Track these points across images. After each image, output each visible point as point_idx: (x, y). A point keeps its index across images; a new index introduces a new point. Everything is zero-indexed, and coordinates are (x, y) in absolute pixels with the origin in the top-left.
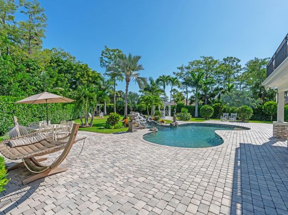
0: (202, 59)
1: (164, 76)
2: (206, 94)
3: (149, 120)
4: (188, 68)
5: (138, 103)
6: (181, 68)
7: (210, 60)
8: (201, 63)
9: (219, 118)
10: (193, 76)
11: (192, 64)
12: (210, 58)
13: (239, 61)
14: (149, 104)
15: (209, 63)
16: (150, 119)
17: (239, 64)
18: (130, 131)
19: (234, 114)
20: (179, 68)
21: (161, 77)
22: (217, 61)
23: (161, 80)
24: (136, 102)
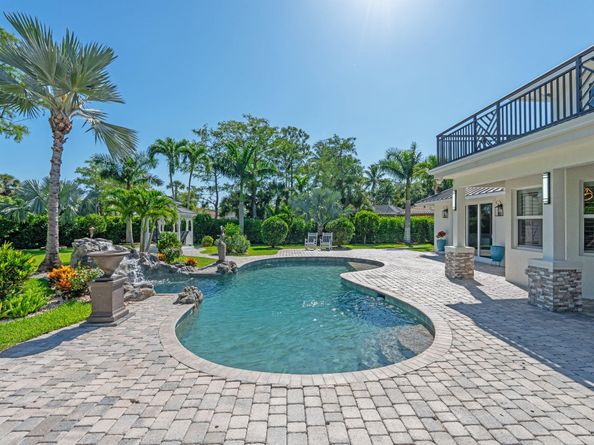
0: (246, 122)
1: (170, 141)
2: (253, 194)
3: (148, 262)
4: (216, 135)
5: (81, 213)
6: (202, 133)
7: (261, 125)
8: (244, 128)
9: (303, 244)
10: (233, 152)
11: (226, 127)
12: (263, 121)
13: (307, 137)
14: (136, 215)
15: (260, 130)
16: (153, 259)
17: (308, 142)
18: (100, 319)
19: (327, 234)
20: (199, 133)
21: (160, 142)
22: (275, 129)
23: (164, 151)
24: (75, 209)
